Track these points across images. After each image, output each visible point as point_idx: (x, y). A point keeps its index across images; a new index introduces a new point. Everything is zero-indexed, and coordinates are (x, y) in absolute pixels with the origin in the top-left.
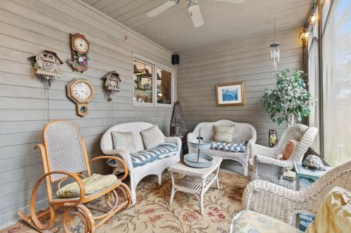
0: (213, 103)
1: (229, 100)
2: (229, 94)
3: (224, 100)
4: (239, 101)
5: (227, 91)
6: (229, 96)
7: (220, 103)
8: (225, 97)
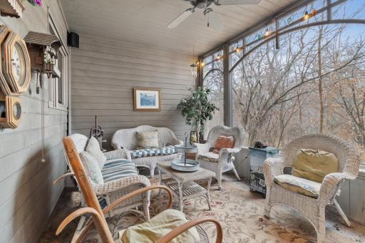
0: (130, 107)
1: (147, 105)
2: (148, 99)
3: (142, 104)
4: (157, 107)
5: (146, 96)
6: (148, 101)
7: (138, 107)
8: (143, 101)
